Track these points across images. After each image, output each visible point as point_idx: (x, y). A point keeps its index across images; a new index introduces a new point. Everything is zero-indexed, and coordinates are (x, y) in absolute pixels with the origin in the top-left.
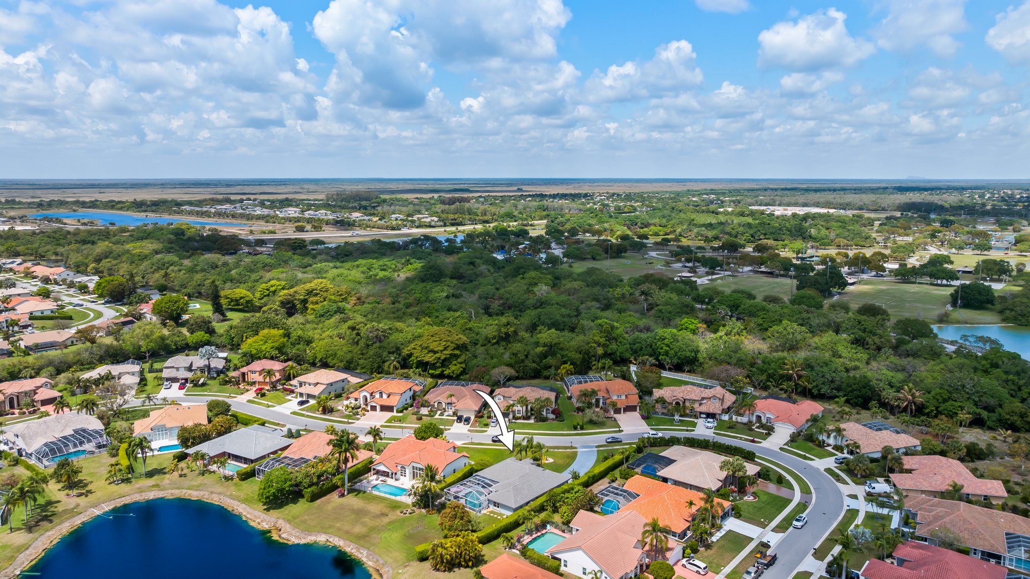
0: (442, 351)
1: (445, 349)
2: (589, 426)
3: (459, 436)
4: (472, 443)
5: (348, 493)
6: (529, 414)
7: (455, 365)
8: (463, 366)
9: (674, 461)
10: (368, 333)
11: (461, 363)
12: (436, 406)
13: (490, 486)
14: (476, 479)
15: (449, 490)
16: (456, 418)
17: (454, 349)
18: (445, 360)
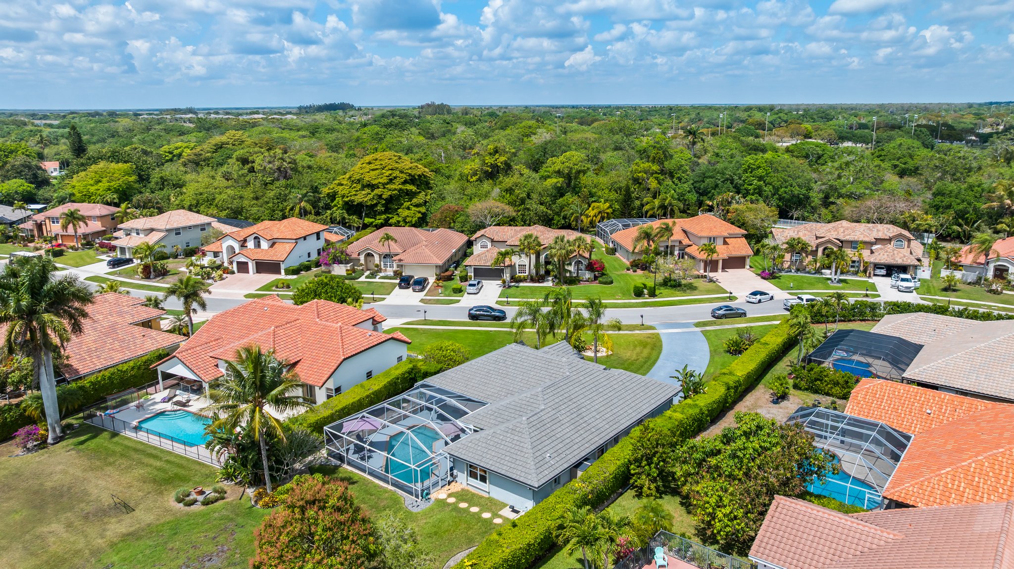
0: (384, 184)
1: (391, 181)
2: (663, 290)
3: (398, 311)
4: (426, 322)
5: (58, 440)
6: (542, 272)
7: (408, 208)
8: (423, 210)
9: (921, 347)
10: (265, 164)
11: (417, 206)
12: (362, 261)
13: (459, 414)
14: (422, 396)
15: (340, 428)
16: (398, 281)
17: (405, 182)
18: (390, 200)
